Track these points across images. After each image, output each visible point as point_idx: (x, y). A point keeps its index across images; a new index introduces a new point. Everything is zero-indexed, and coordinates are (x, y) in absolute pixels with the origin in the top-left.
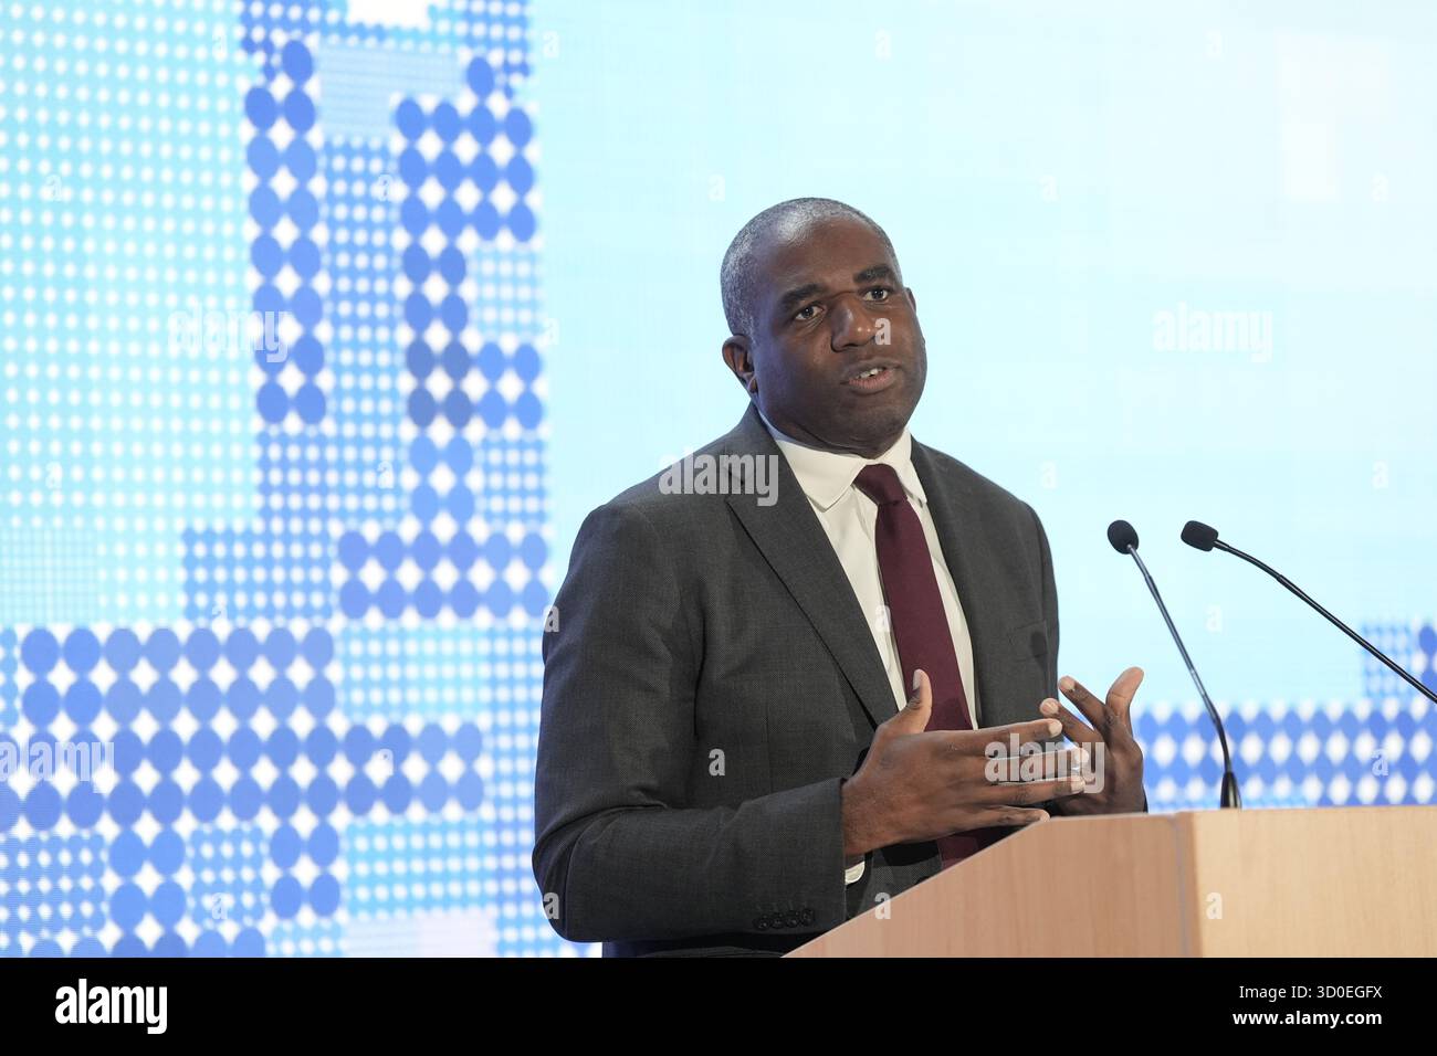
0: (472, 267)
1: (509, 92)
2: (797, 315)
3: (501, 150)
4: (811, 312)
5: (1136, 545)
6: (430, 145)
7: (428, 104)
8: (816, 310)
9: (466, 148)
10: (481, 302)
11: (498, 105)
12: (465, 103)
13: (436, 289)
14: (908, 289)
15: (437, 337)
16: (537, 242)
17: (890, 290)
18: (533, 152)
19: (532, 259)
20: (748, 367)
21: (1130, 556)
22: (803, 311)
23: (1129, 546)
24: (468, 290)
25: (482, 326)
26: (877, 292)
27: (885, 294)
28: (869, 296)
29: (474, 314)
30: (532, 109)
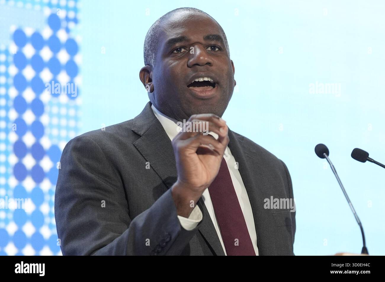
0: (47, 109)
1: (68, 30)
2: (174, 51)
3: (63, 57)
4: (180, 50)
5: (328, 154)
6: (29, 51)
7: (29, 32)
8: (183, 50)
9: (46, 54)
10: (51, 125)
11: (62, 36)
12: (47, 33)
13: (29, 117)
14: (232, 61)
15: (29, 140)
16: (79, 101)
17: (220, 49)
18: (78, 59)
19: (77, 108)
20: (150, 80)
21: (325, 159)
22: (177, 50)
23: (325, 154)
24: (45, 119)
25: (51, 137)
26: (213, 47)
27: (217, 49)
28: (209, 49)
29: (47, 131)
30: (79, 39)
